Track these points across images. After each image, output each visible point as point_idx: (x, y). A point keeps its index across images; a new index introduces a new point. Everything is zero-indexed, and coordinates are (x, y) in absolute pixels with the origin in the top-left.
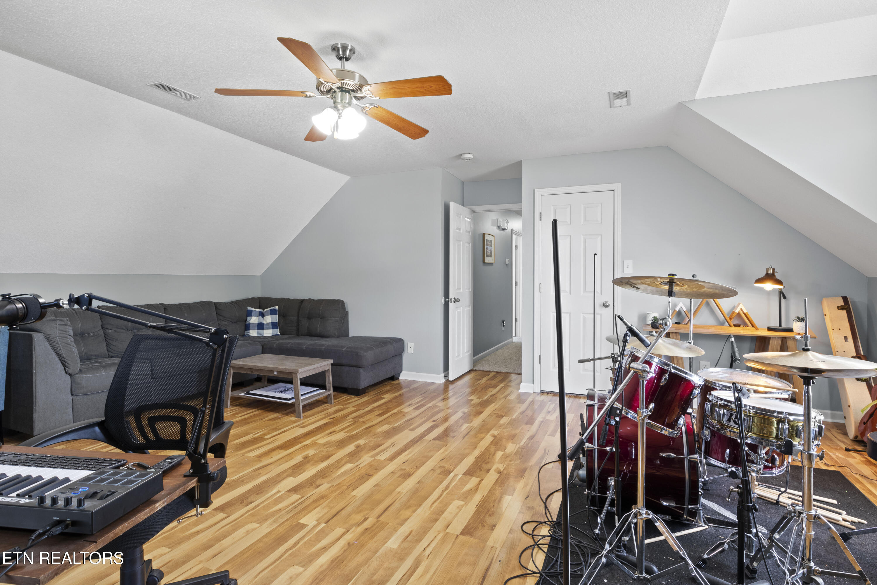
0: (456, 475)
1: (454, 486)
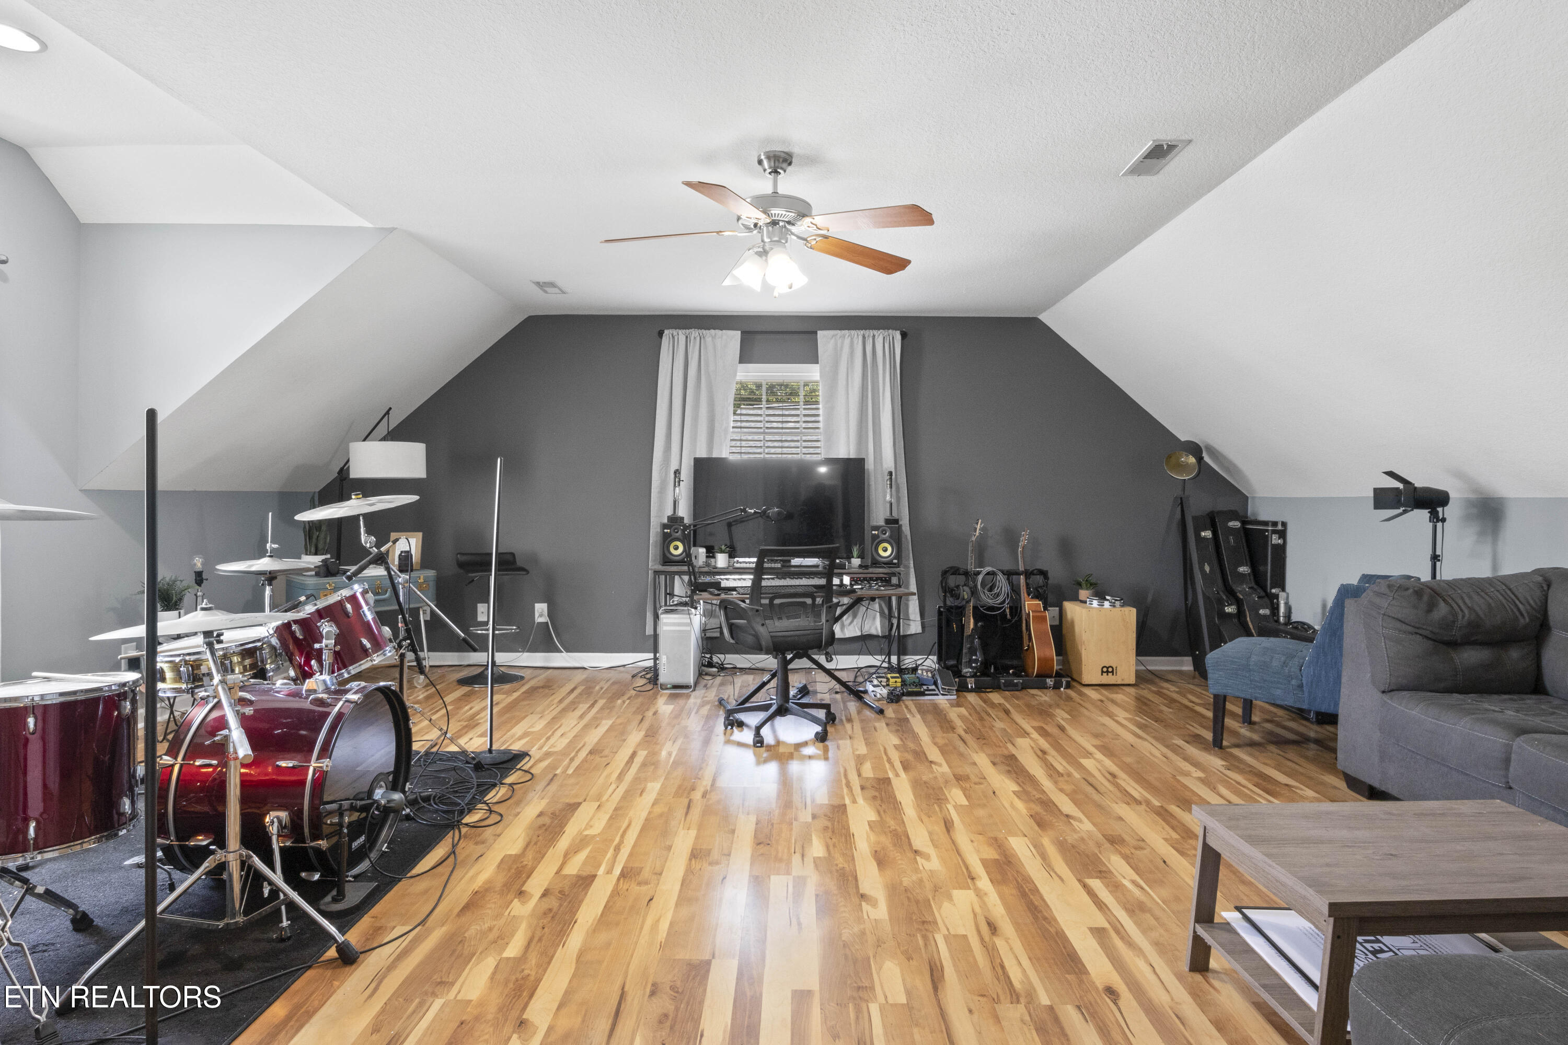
0: (609, 871)
1: (607, 853)
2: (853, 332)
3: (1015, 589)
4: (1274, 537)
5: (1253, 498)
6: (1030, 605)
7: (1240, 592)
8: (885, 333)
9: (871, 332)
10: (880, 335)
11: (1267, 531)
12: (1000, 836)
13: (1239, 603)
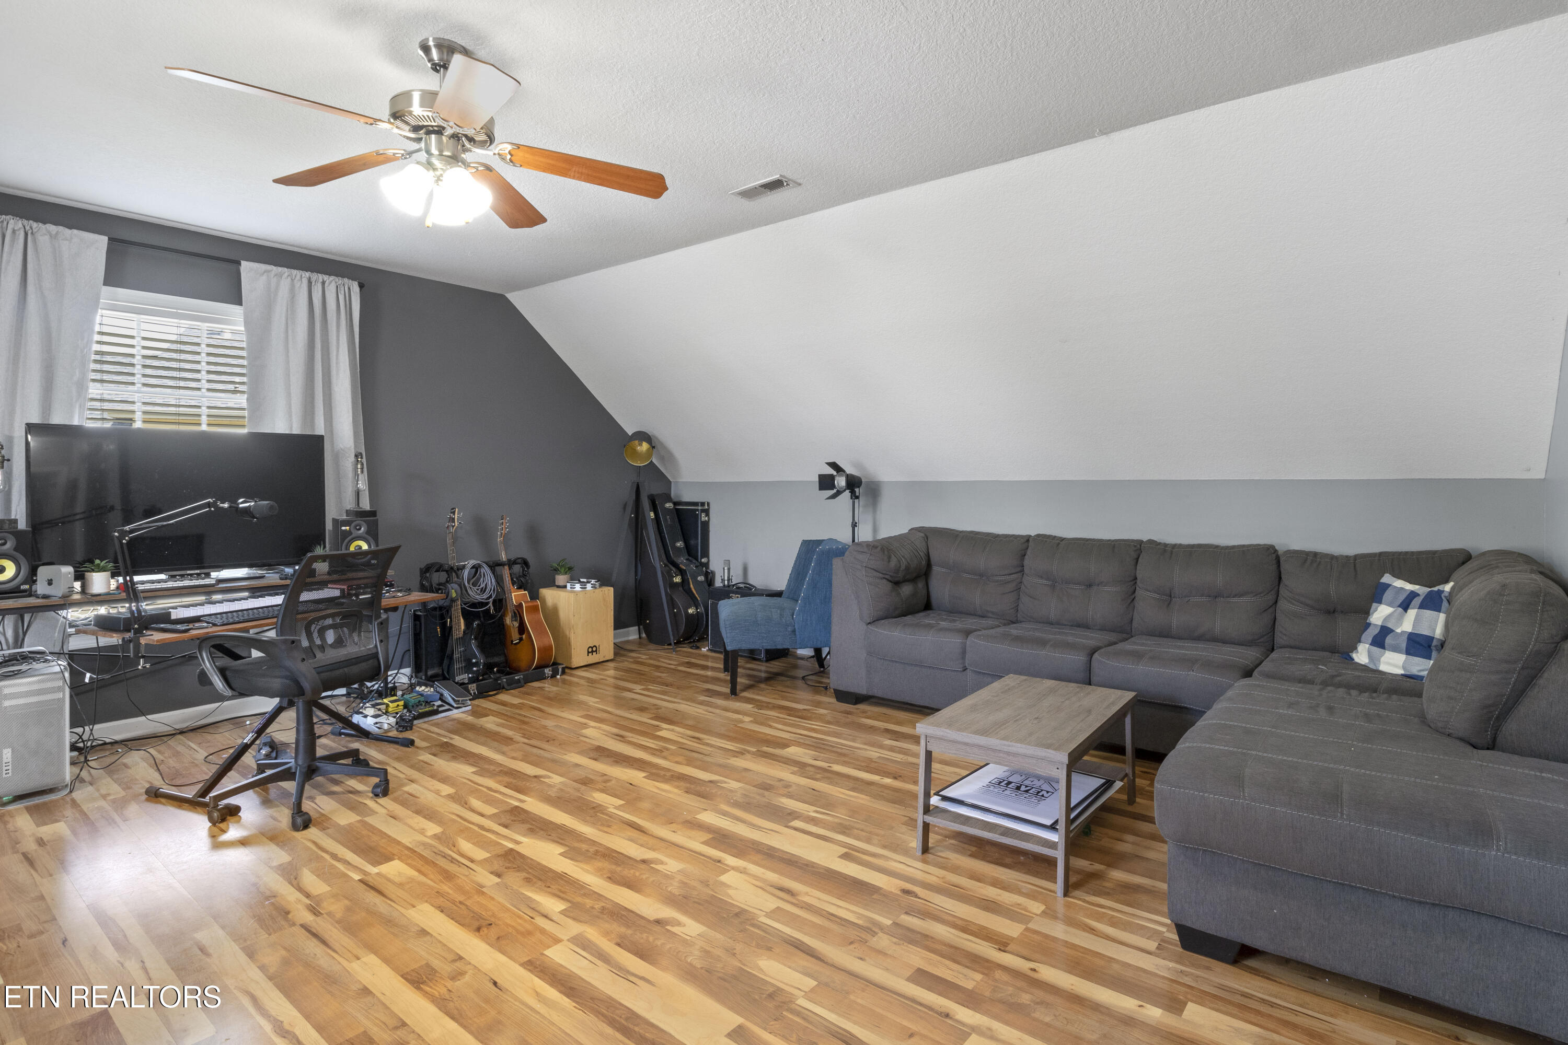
2: (294, 272)
3: (499, 580)
4: (703, 515)
5: (677, 483)
6: (516, 596)
7: (681, 563)
8: (340, 281)
9: (321, 277)
10: (332, 283)
11: (698, 510)
12: (689, 818)
13: (682, 573)
